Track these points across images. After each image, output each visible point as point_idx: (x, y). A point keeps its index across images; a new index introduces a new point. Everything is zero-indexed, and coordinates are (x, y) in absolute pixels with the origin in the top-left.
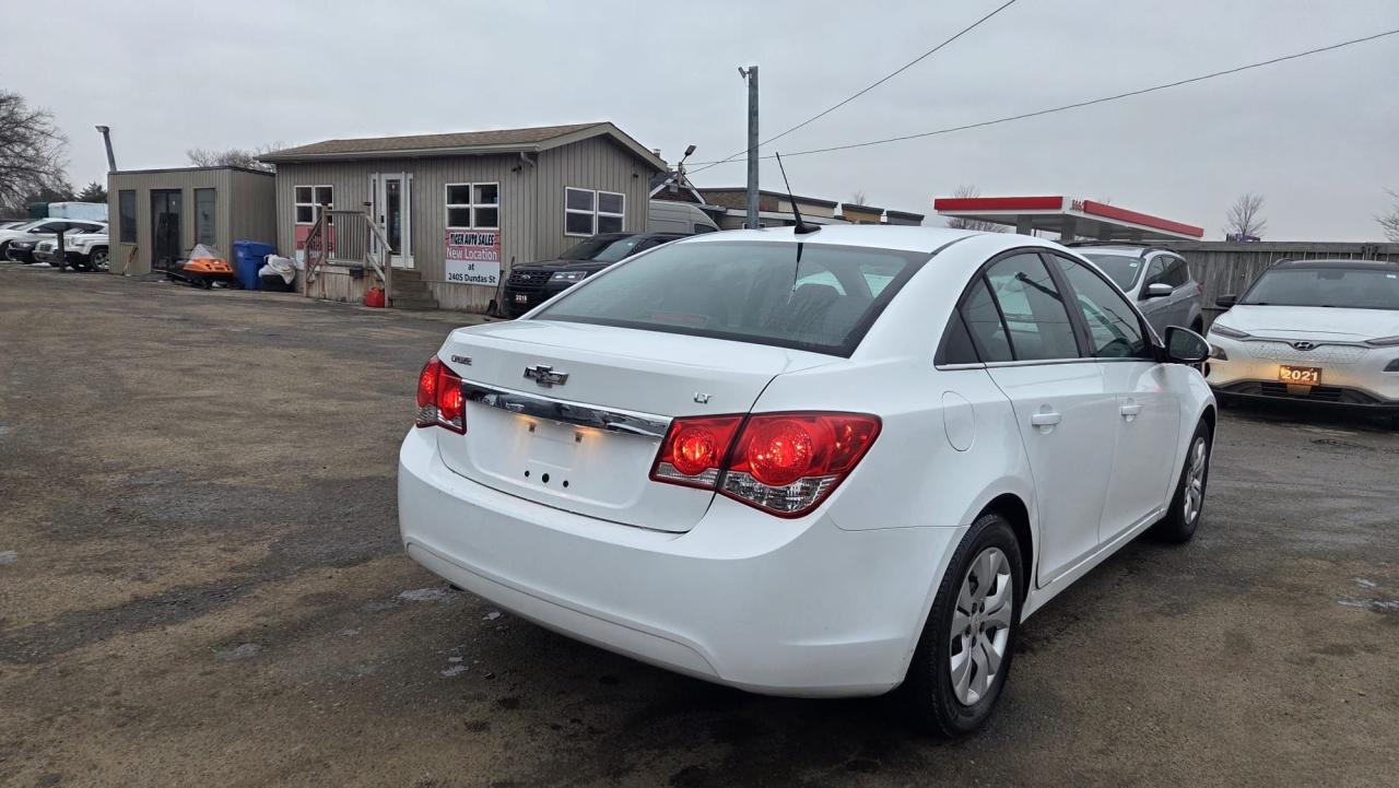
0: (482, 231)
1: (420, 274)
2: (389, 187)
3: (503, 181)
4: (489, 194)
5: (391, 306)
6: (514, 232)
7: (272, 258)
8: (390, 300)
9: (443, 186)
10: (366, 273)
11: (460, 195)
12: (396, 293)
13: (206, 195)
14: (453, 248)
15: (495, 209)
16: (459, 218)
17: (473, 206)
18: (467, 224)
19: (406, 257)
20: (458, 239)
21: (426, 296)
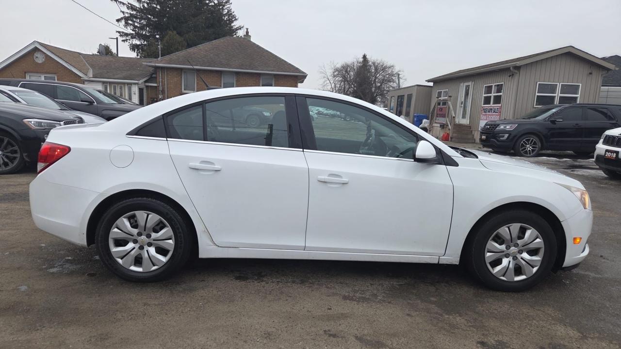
0: (496, 106)
1: (470, 127)
2: (466, 88)
3: (505, 82)
4: (499, 88)
5: (451, 141)
6: (507, 106)
7: (424, 121)
8: (451, 138)
9: (483, 86)
10: (445, 126)
11: (489, 89)
12: (454, 135)
13: (410, 97)
14: (484, 115)
15: (501, 96)
16: (487, 100)
17: (493, 95)
18: (489, 104)
19: (467, 119)
20: (485, 110)
21: (470, 137)
